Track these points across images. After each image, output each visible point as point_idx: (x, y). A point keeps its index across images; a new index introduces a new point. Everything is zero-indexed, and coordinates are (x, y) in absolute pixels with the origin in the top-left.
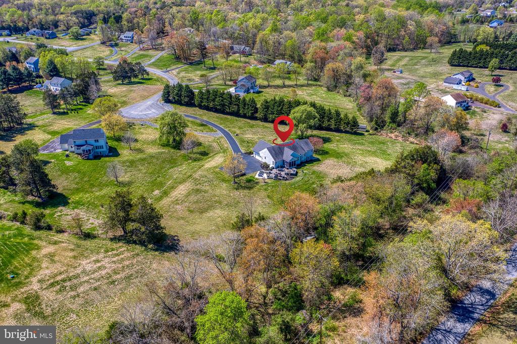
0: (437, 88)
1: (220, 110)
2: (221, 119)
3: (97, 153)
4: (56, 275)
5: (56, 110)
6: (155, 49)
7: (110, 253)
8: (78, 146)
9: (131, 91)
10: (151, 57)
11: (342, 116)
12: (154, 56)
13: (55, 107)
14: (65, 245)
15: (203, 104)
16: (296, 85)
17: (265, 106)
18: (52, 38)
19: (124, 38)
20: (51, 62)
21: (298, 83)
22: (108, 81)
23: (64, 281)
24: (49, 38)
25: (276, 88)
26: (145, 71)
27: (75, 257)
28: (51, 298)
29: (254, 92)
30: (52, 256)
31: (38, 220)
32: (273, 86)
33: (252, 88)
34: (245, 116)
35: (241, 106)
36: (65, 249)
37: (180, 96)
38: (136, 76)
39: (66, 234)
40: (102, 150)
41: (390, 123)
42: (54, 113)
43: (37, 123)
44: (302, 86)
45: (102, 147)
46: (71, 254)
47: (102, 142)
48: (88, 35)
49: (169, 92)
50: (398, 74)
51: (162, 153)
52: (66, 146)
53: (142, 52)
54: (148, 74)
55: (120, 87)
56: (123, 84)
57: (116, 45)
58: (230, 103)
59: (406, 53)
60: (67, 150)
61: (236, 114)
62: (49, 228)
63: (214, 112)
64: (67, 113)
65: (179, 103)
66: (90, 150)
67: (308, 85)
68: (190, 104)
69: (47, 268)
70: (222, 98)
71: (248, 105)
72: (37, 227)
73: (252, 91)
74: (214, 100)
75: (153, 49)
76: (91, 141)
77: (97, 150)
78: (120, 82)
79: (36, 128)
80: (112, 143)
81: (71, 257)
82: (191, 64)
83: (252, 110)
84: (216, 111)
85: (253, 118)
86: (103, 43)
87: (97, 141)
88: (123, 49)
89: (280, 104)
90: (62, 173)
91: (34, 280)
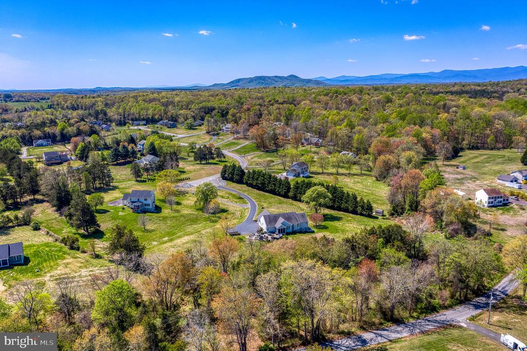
0: (489, 185)
1: (262, 188)
2: (260, 195)
3: (145, 209)
4: (62, 275)
5: (139, 179)
6: (246, 138)
7: (103, 268)
8: (132, 202)
9: (202, 169)
10: (238, 144)
11: (358, 199)
12: (241, 144)
13: (139, 176)
14: (81, 259)
15: (249, 182)
16: (349, 174)
17: (296, 186)
18: (173, 128)
19: (225, 129)
20: (152, 144)
21: (352, 172)
22: (192, 161)
23: (64, 278)
24: (170, 128)
25: (328, 175)
26: (223, 154)
27: (80, 267)
28: (51, 286)
29: (303, 177)
30: (67, 264)
31: (73, 242)
32: (328, 173)
33: (303, 173)
34: (279, 195)
35: (278, 185)
36: (78, 262)
37: (233, 174)
38: (213, 158)
39: (86, 254)
40: (149, 207)
41: (409, 210)
42: (137, 181)
43: (120, 186)
44: (354, 175)
45: (149, 205)
46: (79, 265)
47: (149, 201)
48: (200, 126)
49: (225, 171)
50: (460, 170)
51: (192, 214)
52: (125, 202)
53: (234, 141)
54: (225, 157)
55: (197, 165)
56: (201, 164)
57: (218, 134)
58: (269, 182)
59: (491, 151)
60: (126, 205)
61: (273, 192)
62: (78, 249)
63: (257, 189)
64: (146, 181)
65: (231, 180)
66: (139, 206)
67: (362, 175)
68: (240, 182)
69: (60, 270)
70: (264, 177)
71: (283, 185)
72: (72, 248)
73: (301, 175)
74: (257, 179)
75: (245, 138)
76: (142, 200)
77: (146, 207)
78: (198, 162)
79: (117, 190)
80: (158, 203)
81: (78, 267)
82: (267, 151)
83: (285, 189)
84: (259, 189)
85: (286, 196)
86: (208, 133)
87: (146, 200)
88: (220, 137)
89: (307, 185)
90: (112, 219)
91: (48, 275)
